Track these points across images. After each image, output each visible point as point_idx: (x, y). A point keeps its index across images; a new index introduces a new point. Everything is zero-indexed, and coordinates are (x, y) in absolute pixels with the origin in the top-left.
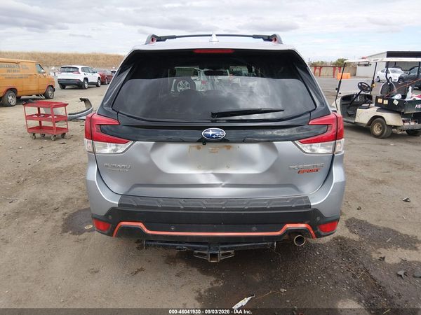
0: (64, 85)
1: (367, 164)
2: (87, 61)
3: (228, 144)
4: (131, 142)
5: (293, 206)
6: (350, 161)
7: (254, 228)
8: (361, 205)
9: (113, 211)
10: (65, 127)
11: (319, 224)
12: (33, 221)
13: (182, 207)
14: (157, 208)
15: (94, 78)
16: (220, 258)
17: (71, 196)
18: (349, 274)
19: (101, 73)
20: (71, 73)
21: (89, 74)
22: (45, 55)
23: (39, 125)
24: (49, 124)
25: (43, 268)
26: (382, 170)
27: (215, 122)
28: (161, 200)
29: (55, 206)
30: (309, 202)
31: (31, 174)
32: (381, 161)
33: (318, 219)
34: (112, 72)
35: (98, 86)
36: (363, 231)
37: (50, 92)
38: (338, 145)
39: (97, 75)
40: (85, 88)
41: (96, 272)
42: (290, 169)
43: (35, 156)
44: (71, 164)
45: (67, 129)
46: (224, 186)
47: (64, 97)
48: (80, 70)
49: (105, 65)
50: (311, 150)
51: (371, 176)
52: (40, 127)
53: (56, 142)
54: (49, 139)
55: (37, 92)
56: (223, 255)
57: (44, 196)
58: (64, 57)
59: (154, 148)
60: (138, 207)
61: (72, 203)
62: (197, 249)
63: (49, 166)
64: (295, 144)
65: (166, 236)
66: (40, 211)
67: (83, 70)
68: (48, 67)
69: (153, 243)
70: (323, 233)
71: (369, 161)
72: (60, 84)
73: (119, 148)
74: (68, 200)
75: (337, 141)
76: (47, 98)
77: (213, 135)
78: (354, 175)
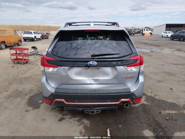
0: (26, 39)
1: (156, 74)
2: (35, 28)
3: (98, 68)
4: (60, 67)
5: (124, 92)
6: (149, 72)
7: (109, 101)
8: (152, 91)
9: (52, 95)
10: (27, 58)
11: (134, 99)
12: (17, 100)
13: (80, 93)
14: (70, 93)
15: (39, 36)
16: (95, 113)
17: (32, 89)
18: (147, 119)
19: (42, 34)
20: (29, 34)
21: (37, 35)
22: (17, 26)
23: (16, 58)
24: (21, 57)
25: (22, 119)
26: (162, 76)
27: (93, 59)
28: (71, 90)
29: (26, 93)
30: (130, 90)
31: (14, 79)
32: (162, 72)
33: (134, 97)
34: (47, 33)
35: (40, 40)
36: (153, 101)
37: (20, 43)
38: (141, 67)
39: (40, 35)
40: (35, 41)
41: (45, 120)
42: (122, 77)
43: (15, 72)
44: (31, 75)
45: (28, 60)
46: (96, 84)
47: (26, 45)
48: (33, 33)
49: (43, 30)
50: (131, 69)
51: (157, 79)
52: (17, 59)
53: (24, 65)
54: (21, 64)
55: (14, 43)
56: (96, 112)
57: (21, 89)
58: (25, 27)
59: (69, 69)
60: (63, 93)
61: (33, 91)
62: (86, 110)
63: (22, 76)
64: (124, 67)
65: (73, 105)
66: (19, 95)
67: (34, 33)
68: (18, 31)
69: (68, 108)
70: (136, 103)
71: (157, 72)
72: (24, 39)
73: (54, 69)
74: (31, 90)
75: (141, 66)
76: (19, 45)
77: (92, 64)
78: (150, 78)
